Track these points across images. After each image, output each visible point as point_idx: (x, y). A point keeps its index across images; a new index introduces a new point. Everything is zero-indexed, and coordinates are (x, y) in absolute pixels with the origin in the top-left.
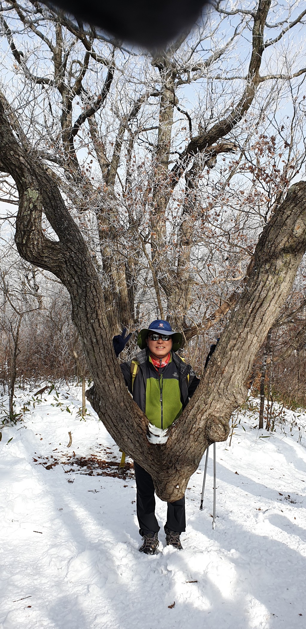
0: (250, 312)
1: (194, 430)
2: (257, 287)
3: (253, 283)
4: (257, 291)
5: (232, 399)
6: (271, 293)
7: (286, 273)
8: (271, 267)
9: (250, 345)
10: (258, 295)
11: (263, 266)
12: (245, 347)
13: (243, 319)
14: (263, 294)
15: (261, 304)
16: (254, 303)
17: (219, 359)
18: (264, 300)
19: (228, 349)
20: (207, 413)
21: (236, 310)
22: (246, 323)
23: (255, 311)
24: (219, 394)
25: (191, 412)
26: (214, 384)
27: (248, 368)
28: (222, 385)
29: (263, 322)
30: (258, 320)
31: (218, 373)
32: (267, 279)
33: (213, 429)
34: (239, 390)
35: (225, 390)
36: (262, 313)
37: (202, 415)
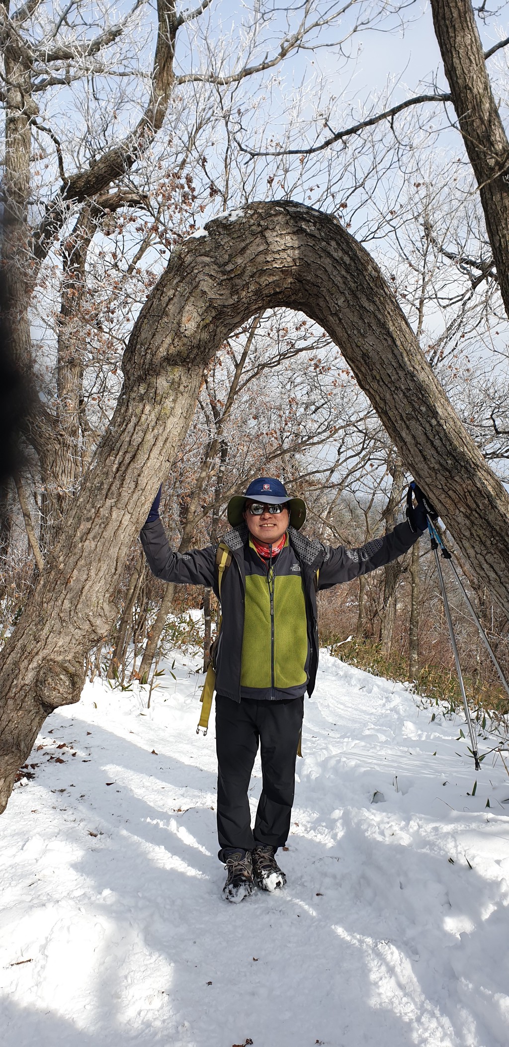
0: (114, 469)
1: (14, 690)
2: (126, 426)
3: (119, 420)
4: (126, 433)
6: (150, 437)
7: (174, 401)
8: (147, 390)
9: (118, 529)
10: (128, 439)
11: (135, 389)
12: (109, 533)
13: (102, 484)
14: (137, 438)
15: (134, 457)
16: (121, 453)
17: (61, 559)
18: (138, 449)
19: (77, 539)
20: (40, 656)
22: (109, 489)
23: (123, 468)
24: (62, 621)
25: (10, 658)
26: (52, 603)
28: (67, 605)
29: (139, 488)
30: (129, 484)
31: (58, 583)
32: (143, 411)
33: (49, 684)
35: (72, 613)
36: (135, 471)
37: (31, 661)
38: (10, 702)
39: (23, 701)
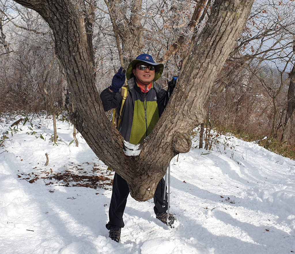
0: (211, 44)
1: (162, 144)
2: (217, 23)
3: (213, 20)
4: (217, 26)
5: (194, 118)
6: (229, 28)
7: (242, 10)
8: (229, 5)
9: (210, 74)
10: (218, 29)
11: (223, 4)
12: (206, 76)
13: (204, 51)
14: (223, 29)
15: (221, 38)
16: (214, 36)
17: (183, 86)
18: (223, 34)
19: (191, 77)
20: (173, 130)
21: (198, 43)
22: (208, 54)
23: (215, 44)
24: (183, 115)
25: (160, 130)
26: (179, 107)
27: (208, 93)
28: (186, 107)
29: (222, 53)
30: (217, 51)
31: (182, 97)
32: (226, 15)
33: (178, 143)
34: (200, 111)
35: (188, 112)
36: (221, 45)
37: (169, 132)
38: (161, 149)
39: (166, 149)
